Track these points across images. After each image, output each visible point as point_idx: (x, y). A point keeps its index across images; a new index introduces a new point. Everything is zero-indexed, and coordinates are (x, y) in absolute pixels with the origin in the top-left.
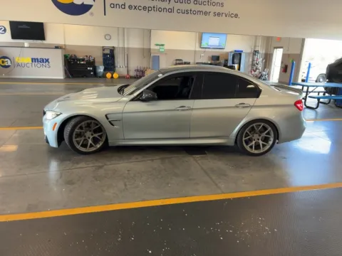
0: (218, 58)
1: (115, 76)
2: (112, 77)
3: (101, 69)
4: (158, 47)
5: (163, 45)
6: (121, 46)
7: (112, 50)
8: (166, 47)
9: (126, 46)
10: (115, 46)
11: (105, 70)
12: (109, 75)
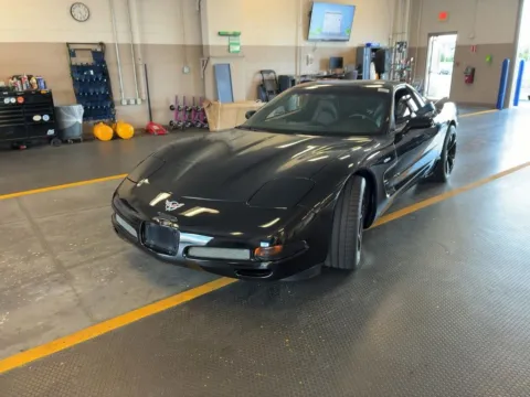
0: (339, 62)
1: (125, 131)
2: (116, 137)
3: (75, 116)
4: (224, 41)
5: (236, 35)
6: (123, 39)
7: (99, 54)
8: (243, 41)
9: (137, 41)
10: (107, 40)
11: (86, 117)
12: (102, 131)
